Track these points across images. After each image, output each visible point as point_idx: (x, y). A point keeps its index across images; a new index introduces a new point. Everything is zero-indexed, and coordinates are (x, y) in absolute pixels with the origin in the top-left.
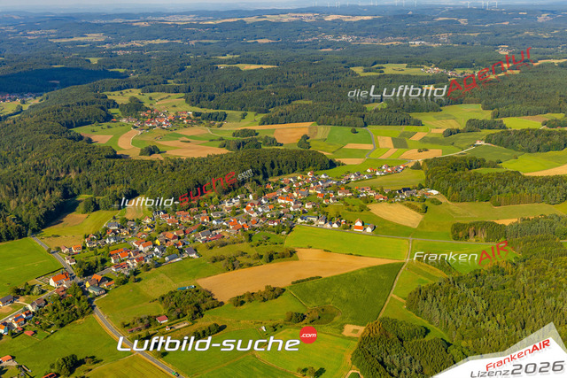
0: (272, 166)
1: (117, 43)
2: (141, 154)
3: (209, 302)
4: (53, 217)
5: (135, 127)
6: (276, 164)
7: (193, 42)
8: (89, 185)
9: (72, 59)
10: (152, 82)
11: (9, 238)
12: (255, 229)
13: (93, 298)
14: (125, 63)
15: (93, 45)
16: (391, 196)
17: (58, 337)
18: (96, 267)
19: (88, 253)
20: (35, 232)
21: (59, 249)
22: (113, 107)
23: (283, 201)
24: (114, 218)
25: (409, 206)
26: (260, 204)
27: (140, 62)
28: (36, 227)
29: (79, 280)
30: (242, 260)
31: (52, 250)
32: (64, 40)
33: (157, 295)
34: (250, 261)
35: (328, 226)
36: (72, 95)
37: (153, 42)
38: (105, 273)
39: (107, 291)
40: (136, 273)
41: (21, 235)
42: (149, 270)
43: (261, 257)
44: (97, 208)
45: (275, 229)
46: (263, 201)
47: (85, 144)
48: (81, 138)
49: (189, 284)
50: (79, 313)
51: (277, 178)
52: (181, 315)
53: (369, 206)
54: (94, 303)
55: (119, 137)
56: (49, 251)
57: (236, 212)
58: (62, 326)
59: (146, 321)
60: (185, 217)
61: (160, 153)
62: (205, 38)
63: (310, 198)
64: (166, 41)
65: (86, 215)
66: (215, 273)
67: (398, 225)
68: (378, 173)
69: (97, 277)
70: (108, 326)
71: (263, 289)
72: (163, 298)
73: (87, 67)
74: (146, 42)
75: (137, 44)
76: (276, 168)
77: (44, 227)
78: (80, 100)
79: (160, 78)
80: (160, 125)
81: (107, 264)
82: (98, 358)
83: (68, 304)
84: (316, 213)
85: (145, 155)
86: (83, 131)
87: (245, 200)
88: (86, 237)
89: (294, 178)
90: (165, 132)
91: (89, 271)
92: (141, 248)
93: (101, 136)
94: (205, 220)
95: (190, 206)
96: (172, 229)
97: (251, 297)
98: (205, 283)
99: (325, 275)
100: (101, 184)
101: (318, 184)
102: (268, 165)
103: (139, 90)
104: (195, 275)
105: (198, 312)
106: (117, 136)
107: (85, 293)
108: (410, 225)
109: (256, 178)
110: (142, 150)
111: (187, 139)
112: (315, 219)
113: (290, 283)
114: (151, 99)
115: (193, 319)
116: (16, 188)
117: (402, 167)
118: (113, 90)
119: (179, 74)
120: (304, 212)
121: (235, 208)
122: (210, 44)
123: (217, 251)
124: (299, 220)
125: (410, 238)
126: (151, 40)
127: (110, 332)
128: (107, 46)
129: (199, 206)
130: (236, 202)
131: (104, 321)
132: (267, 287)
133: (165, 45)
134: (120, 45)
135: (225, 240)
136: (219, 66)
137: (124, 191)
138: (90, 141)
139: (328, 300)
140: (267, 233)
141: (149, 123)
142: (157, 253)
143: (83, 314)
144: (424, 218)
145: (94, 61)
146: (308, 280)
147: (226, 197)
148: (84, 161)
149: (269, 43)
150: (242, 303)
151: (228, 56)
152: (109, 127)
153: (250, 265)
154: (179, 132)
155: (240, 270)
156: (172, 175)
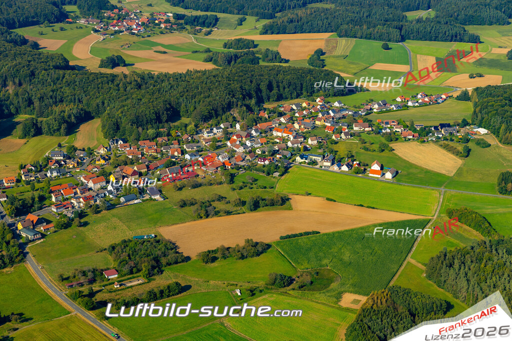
0: (270, 87)
2: (101, 66)
3: (171, 256)
5: (96, 31)
6: (275, 85)
8: (30, 102)
12: (239, 168)
13: (26, 244)
16: (423, 134)
18: (32, 206)
19: (23, 187)
23: (279, 134)
24: (60, 145)
25: (446, 147)
26: (249, 136)
29: (10, 220)
30: (219, 205)
33: (107, 243)
34: (229, 207)
35: (335, 168)
38: (43, 213)
39: (43, 236)
40: (81, 215)
42: (99, 212)
43: (244, 203)
44: (38, 132)
45: (265, 169)
46: (253, 132)
47: (29, 49)
48: (24, 42)
49: (148, 232)
50: (7, 260)
51: (275, 105)
52: (134, 270)
53: (393, 145)
54: (27, 250)
55: (74, 43)
57: (217, 145)
59: (90, 275)
60: (150, 148)
61: (125, 65)
63: (316, 132)
65: (23, 141)
66: (182, 221)
67: (427, 172)
68: (410, 104)
69: (32, 217)
70: (43, 278)
71: (242, 243)
72: (113, 248)
76: (275, 91)
80: (130, 30)
81: (47, 202)
82: (27, 315)
84: (321, 151)
85: (106, 67)
86: (27, 33)
87: (230, 130)
88: (22, 167)
89: (298, 105)
90: (135, 38)
91: (22, 210)
92: (91, 184)
93: (49, 41)
94: (176, 154)
95: (158, 135)
96: (132, 163)
97: (226, 252)
98: (168, 232)
99: (323, 231)
100: (46, 101)
101: (328, 113)
102: (263, 87)
104: (156, 222)
105: (156, 268)
106: (73, 41)
107: (17, 236)
108: (444, 172)
109: (247, 102)
110: (102, 61)
111: (162, 49)
112: (319, 159)
115: (150, 276)
117: (444, 97)
120: (306, 149)
121: (215, 140)
123: (188, 194)
124: (298, 159)
125: (442, 189)
127: (44, 286)
129: (169, 135)
130: (218, 133)
131: (37, 271)
132: (248, 241)
135: (199, 180)
137: (75, 111)
138: (36, 46)
139: (325, 262)
140: (254, 174)
142: (110, 192)
143: (12, 262)
144: (464, 165)
146: (301, 235)
147: (206, 125)
148: (25, 71)
150: (214, 259)
152: (62, 29)
153: (228, 213)
154: (154, 39)
155: (215, 219)
156: (137, 94)
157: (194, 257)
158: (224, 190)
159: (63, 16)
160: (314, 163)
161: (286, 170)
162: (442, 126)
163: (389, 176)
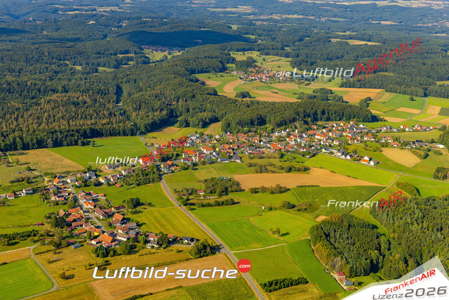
1: (260, 14)
2: (236, 97)
3: (235, 187)
4: (155, 127)
5: (241, 78)
6: (326, 112)
7: (323, 19)
8: (188, 110)
9: (217, 25)
10: (270, 47)
11: (125, 134)
12: (288, 151)
13: (163, 174)
14: (258, 31)
15: (240, 15)
16: (404, 145)
17: (134, 190)
18: (171, 158)
20: (142, 133)
21: (152, 145)
22: (232, 63)
23: (319, 137)
24: (196, 132)
25: (414, 153)
26: (301, 137)
27: (270, 32)
28: (143, 130)
29: (158, 163)
30: (270, 168)
31: (148, 144)
32: (219, 10)
33: (202, 179)
35: (343, 156)
36: (204, 51)
37: (290, 16)
38: (175, 162)
39: (173, 172)
40: (195, 165)
41: (133, 134)
42: (204, 165)
43: (283, 168)
44: (188, 126)
45: (302, 153)
46: (304, 135)
47: (200, 85)
48: (197, 81)
49: (227, 176)
50: (151, 180)
51: (325, 122)
52: (213, 192)
53: (383, 149)
54: (163, 177)
56: (146, 144)
57: (280, 139)
58: (138, 185)
59: (190, 191)
60: (243, 137)
61: (250, 98)
62: (335, 16)
63: (341, 138)
64: (301, 17)
65: (179, 129)
66: (247, 173)
67: (397, 164)
68: (407, 129)
69: (169, 162)
70: (166, 190)
71: (274, 186)
72: (206, 181)
73: (226, 32)
74: (284, 16)
75: (276, 17)
76: (326, 115)
77: (149, 132)
78: (208, 54)
79: (279, 45)
80: (261, 79)
81: (179, 157)
82: (153, 204)
83: (147, 175)
84: (338, 148)
85: (239, 97)
86: (199, 76)
87: (292, 133)
90: (263, 84)
91: (164, 160)
92: (205, 151)
93: (212, 81)
94: (257, 141)
95: (249, 131)
97: (264, 190)
98: (237, 177)
99: (322, 186)
100: (196, 110)
101: (353, 130)
102: (319, 112)
103: (258, 53)
104: (232, 172)
105: (225, 191)
106: (225, 83)
107: (159, 170)
109: (306, 119)
110: (237, 94)
111: (276, 91)
112: (335, 151)
113: (295, 187)
114: (264, 60)
115: (220, 195)
116: (140, 107)
117: (431, 128)
118: (238, 51)
119: (297, 43)
120: (330, 146)
121: (281, 137)
122: (338, 21)
123: (255, 161)
124: (323, 150)
125: (401, 173)
126: (289, 15)
127: (166, 193)
128: (251, 17)
129: (256, 132)
130: (284, 133)
131: (165, 187)
132: (277, 185)
133: (299, 19)
134: (262, 17)
135: (264, 155)
136: (332, 40)
137: (209, 116)
138: (203, 83)
140: (296, 155)
141: (252, 76)
142: (214, 156)
143: (153, 181)
145: (234, 27)
146: (309, 186)
149: (391, 25)
150: (256, 192)
151: (348, 33)
152: (221, 76)
153: (274, 172)
154: (273, 85)
155: (265, 174)
157: (247, 190)
158: (277, 162)
159: (224, 69)
160: (332, 153)
161: (314, 155)
162: (417, 141)
163: (372, 163)
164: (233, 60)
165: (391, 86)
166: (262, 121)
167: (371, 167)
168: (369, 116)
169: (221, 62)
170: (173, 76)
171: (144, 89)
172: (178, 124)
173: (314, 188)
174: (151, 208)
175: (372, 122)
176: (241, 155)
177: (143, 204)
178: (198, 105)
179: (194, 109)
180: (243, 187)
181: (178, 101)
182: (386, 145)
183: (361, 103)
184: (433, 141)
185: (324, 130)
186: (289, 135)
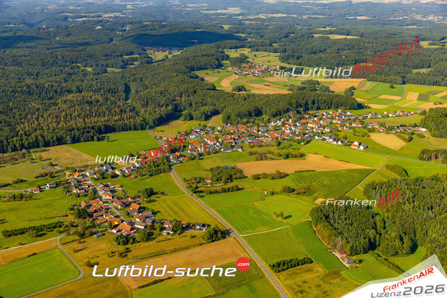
0: (314, 103)
1: (248, 15)
2: (232, 91)
3: (238, 175)
4: (163, 121)
5: (236, 74)
6: (316, 102)
7: (305, 17)
9: (211, 25)
10: (260, 44)
11: (136, 129)
12: (284, 139)
13: (173, 165)
14: (247, 30)
15: (230, 16)
16: (389, 130)
17: (147, 180)
18: (179, 149)
20: (151, 128)
21: (161, 138)
22: (226, 60)
23: (312, 125)
24: (200, 125)
26: (295, 125)
27: (259, 30)
28: (152, 125)
29: (167, 155)
30: (268, 155)
31: (157, 138)
32: (211, 12)
33: (209, 167)
34: (273, 157)
35: (335, 142)
36: (201, 50)
37: (275, 15)
38: (183, 153)
39: (181, 162)
40: (201, 155)
41: (143, 128)
43: (281, 155)
44: (192, 119)
45: (297, 141)
46: (298, 124)
49: (230, 164)
50: (162, 171)
52: (219, 180)
53: (370, 134)
54: (172, 167)
55: (223, 79)
56: (155, 138)
57: (277, 129)
58: (151, 175)
59: (198, 180)
60: (243, 128)
61: (246, 91)
62: (315, 14)
63: (331, 125)
64: (285, 15)
65: (184, 122)
66: (249, 161)
69: (178, 154)
70: (176, 179)
72: (212, 169)
73: (219, 31)
74: (270, 16)
75: (262, 16)
77: (157, 126)
78: (205, 53)
79: (268, 42)
80: (253, 73)
81: (186, 148)
83: (158, 166)
84: (330, 135)
85: (235, 91)
86: (199, 73)
87: (287, 122)
88: (179, 133)
89: (327, 112)
91: (173, 151)
92: (209, 142)
93: (210, 77)
94: (255, 131)
95: (248, 122)
96: (232, 134)
97: (265, 176)
98: (240, 165)
99: (318, 170)
100: (198, 105)
101: (341, 117)
102: (310, 102)
103: (249, 50)
104: (235, 161)
105: (230, 179)
107: (169, 161)
108: (393, 148)
109: (298, 109)
110: (234, 88)
111: (268, 84)
112: (327, 138)
113: (293, 172)
114: (255, 56)
115: (226, 182)
116: (147, 103)
117: (412, 113)
118: (231, 48)
119: (283, 39)
120: (322, 133)
121: (277, 126)
122: (318, 18)
123: (255, 149)
124: (316, 137)
125: (389, 156)
127: (176, 182)
128: (240, 17)
129: (254, 122)
130: (279, 123)
131: (175, 176)
132: (277, 171)
133: (283, 18)
134: (250, 17)
135: (262, 144)
136: (314, 35)
137: (210, 109)
138: (203, 80)
140: (291, 143)
141: (246, 71)
142: (218, 146)
143: (164, 172)
145: (226, 27)
146: (306, 171)
147: (274, 119)
148: (192, 90)
149: (366, 20)
150: (259, 178)
151: (328, 28)
152: (218, 72)
153: (273, 159)
155: (265, 161)
157: (249, 177)
158: (275, 149)
159: (220, 66)
160: (324, 140)
161: (308, 142)
162: (401, 126)
163: (362, 148)
164: (228, 57)
165: (372, 75)
166: (259, 113)
167: (361, 151)
168: (355, 104)
169: (217, 59)
170: (175, 74)
171: (149, 86)
172: (182, 118)
173: (311, 173)
174: (164, 197)
175: (357, 109)
176: (242, 144)
177: (156, 193)
178: (200, 99)
179: (196, 103)
180: (246, 173)
181: (181, 97)
182: (373, 130)
183: (346, 92)
184: (415, 126)
185: (315, 119)
186: (284, 124)
